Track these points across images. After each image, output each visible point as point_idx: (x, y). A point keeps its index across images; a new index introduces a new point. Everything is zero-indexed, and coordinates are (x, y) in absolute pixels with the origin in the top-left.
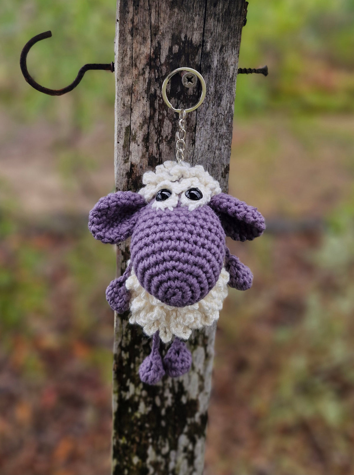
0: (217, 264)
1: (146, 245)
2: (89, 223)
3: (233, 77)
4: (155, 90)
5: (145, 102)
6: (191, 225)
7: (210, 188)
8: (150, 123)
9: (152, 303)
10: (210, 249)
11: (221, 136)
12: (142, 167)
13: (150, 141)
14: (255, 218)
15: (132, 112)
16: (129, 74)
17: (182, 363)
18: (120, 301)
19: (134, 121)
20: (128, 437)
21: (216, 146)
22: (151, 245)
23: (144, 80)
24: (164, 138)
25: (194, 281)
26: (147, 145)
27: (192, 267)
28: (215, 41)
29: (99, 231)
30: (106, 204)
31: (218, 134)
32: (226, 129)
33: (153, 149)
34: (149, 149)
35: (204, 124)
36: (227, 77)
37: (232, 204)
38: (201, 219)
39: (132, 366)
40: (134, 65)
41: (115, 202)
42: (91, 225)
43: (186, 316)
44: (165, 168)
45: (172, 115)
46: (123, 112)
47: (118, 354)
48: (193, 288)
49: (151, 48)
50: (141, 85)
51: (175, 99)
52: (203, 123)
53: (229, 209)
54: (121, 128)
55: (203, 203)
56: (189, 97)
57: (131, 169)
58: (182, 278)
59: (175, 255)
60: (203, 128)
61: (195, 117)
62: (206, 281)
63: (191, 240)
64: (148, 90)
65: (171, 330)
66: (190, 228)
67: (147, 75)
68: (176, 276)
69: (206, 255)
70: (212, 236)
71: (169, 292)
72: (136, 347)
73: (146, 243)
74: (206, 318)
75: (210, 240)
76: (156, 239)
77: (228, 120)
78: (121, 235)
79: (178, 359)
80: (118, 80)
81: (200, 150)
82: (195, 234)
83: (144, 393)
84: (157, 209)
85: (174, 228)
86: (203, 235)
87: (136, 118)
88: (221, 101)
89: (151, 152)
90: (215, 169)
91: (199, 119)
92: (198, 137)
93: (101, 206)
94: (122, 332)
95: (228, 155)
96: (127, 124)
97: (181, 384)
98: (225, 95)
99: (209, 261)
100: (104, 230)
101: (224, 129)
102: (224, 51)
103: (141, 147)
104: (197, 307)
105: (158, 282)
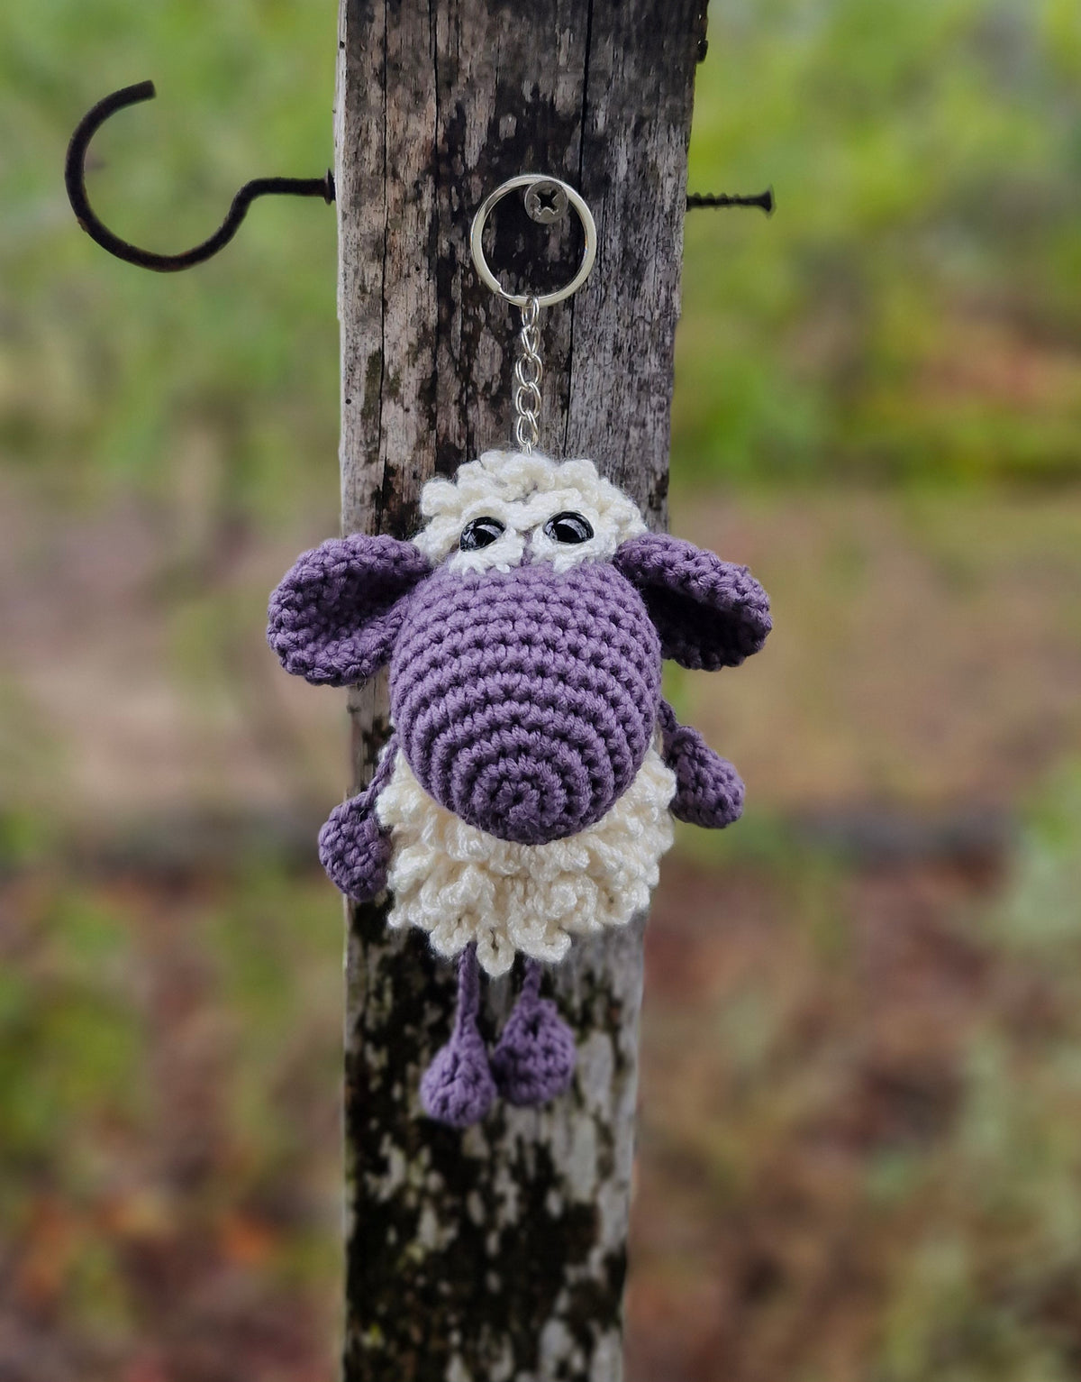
0: (638, 717)
1: (436, 664)
2: (269, 626)
3: (672, 210)
4: (452, 246)
5: (423, 282)
6: (560, 605)
7: (616, 519)
8: (438, 343)
10: (615, 671)
11: (644, 386)
12: (418, 475)
13: (439, 399)
14: (743, 592)
15: (385, 311)
16: (377, 198)
17: (546, 1057)
18: (361, 859)
19: (392, 338)
20: (388, 1327)
21: (631, 415)
22: (450, 662)
23: (420, 215)
24: (480, 391)
25: (573, 758)
26: (431, 409)
27: (566, 718)
28: (620, 104)
29: (298, 648)
30: (317, 567)
31: (636, 378)
32: (657, 363)
33: (450, 421)
34: (438, 422)
35: (596, 348)
36: (657, 212)
37: (678, 556)
38: (589, 593)
39: (397, 1092)
40: (388, 170)
41: (342, 561)
42: (274, 632)
43: (554, 889)
44: (485, 469)
45: (500, 321)
46: (361, 312)
47: (355, 1051)
48: (570, 779)
49: (439, 123)
50: (410, 232)
51: (508, 273)
52: (590, 347)
53: (668, 569)
54: (356, 358)
55: (594, 552)
56: (548, 269)
57: (386, 481)
58: (539, 749)
59: (519, 684)
60: (591, 361)
61: (566, 328)
62: (606, 761)
63: (563, 643)
64: (430, 247)
65: (511, 939)
66: (559, 611)
67: (427, 203)
68: (521, 743)
69: (605, 685)
70: (622, 637)
71: (501, 791)
72: (409, 1030)
73: (435, 660)
74: (611, 902)
75: (615, 647)
76: (463, 644)
77: (663, 339)
78: (362, 657)
79: (536, 1047)
80: (345, 216)
81: (586, 426)
82: (573, 628)
83: (435, 1181)
84: (465, 570)
85: (515, 612)
86: (597, 631)
87: (397, 328)
88: (641, 281)
89: (443, 431)
90: (629, 482)
91: (579, 335)
92: (579, 388)
93: (304, 573)
94: (367, 983)
95: (666, 441)
96: (373, 347)
97: (543, 1153)
98: (651, 266)
99: (614, 703)
100: (311, 647)
101: (651, 366)
102: (646, 134)
103: (413, 415)
104: (584, 860)
105: (473, 764)
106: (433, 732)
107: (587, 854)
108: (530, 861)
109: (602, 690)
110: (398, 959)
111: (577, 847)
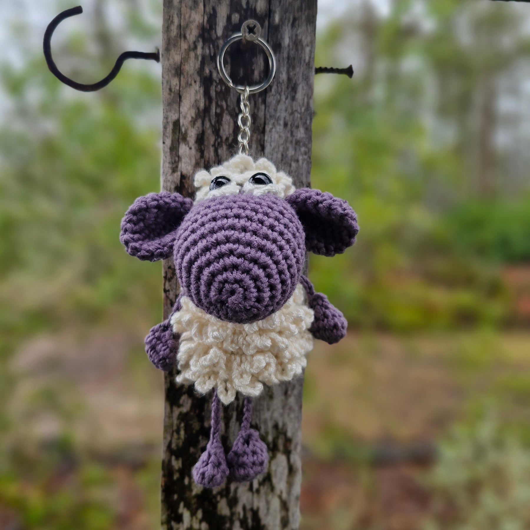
0: (293, 259)
1: (193, 231)
3: (309, 62)
4: (211, 72)
5: (197, 88)
8: (204, 117)
9: (206, 341)
10: (281, 234)
11: (298, 142)
13: (205, 143)
14: (345, 210)
15: (180, 101)
16: (177, 48)
17: (253, 456)
18: (164, 348)
19: (183, 114)
21: (292, 156)
22: (200, 229)
23: (196, 56)
24: (224, 141)
25: (260, 272)
26: (201, 148)
27: (256, 252)
28: (285, 11)
29: (134, 241)
31: (294, 139)
32: (303, 133)
33: (210, 154)
34: (205, 154)
35: (276, 123)
36: (302, 62)
37: (313, 194)
39: (186, 481)
40: (182, 36)
41: (155, 200)
42: (123, 234)
43: (255, 358)
45: (233, 108)
46: (170, 101)
47: (166, 460)
48: (259, 283)
49: (205, 15)
50: (192, 64)
52: (273, 123)
54: (167, 123)
57: (181, 181)
58: (243, 267)
59: (233, 235)
60: (274, 130)
61: (263, 114)
62: (277, 277)
63: (256, 218)
64: (201, 71)
65: (234, 385)
66: (254, 206)
67: (199, 51)
68: (234, 263)
69: (276, 239)
70: (285, 221)
71: (224, 289)
72: (192, 450)
75: (281, 224)
76: (206, 220)
77: (306, 121)
78: (164, 246)
79: (248, 450)
80: (162, 55)
82: (261, 213)
83: (204, 527)
85: (232, 206)
87: (186, 109)
88: (296, 92)
89: (207, 159)
91: (268, 117)
92: (268, 142)
94: (172, 425)
95: (308, 169)
96: (175, 117)
97: (255, 513)
98: (300, 87)
99: (281, 248)
101: (300, 134)
102: (297, 26)
103: (193, 151)
104: (269, 343)
105: (210, 275)
106: (191, 262)
107: (270, 341)
108: (243, 344)
109: (275, 241)
110: (187, 414)
111: (266, 338)
